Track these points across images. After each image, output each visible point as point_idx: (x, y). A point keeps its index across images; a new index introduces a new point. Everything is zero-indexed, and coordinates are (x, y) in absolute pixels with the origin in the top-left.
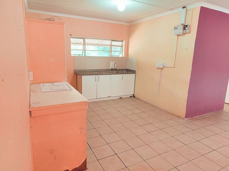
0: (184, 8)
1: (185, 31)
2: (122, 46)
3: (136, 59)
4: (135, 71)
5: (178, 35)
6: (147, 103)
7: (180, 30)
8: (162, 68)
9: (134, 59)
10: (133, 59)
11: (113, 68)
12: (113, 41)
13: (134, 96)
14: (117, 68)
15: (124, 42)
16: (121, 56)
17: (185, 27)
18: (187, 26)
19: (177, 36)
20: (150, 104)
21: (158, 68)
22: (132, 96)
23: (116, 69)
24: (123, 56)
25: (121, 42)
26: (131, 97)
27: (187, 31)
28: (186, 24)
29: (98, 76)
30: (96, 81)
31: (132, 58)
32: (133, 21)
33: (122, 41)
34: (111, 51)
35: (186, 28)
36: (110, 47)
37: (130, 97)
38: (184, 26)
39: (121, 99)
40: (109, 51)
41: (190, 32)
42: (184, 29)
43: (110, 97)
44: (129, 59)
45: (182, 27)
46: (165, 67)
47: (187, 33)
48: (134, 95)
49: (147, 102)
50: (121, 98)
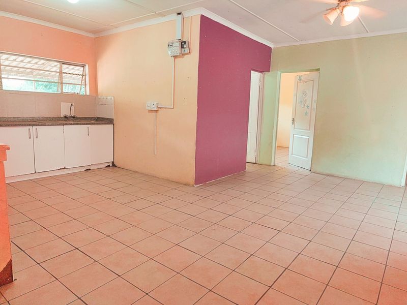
0: (179, 14)
1: (183, 50)
2: (83, 75)
3: (113, 98)
4: (113, 119)
5: (175, 57)
6: (137, 172)
7: (177, 50)
8: (156, 109)
9: (109, 98)
10: (106, 99)
11: (68, 115)
12: (64, 63)
13: (114, 165)
14: (76, 116)
15: (87, 67)
16: (82, 92)
17: (183, 44)
18: (185, 42)
19: (173, 58)
20: (142, 173)
21: (151, 111)
22: (111, 164)
23: (74, 117)
24: (88, 93)
25: (82, 68)
26: (109, 166)
27: (187, 51)
28: (184, 40)
29: (35, 127)
30: (32, 137)
31: (105, 97)
32: (101, 31)
33: (84, 66)
34: (62, 83)
35: (185, 46)
36: (60, 75)
37: (106, 167)
38: (182, 42)
39: (89, 171)
40: (58, 83)
41: (190, 53)
42: (182, 47)
43: (65, 168)
44: (99, 99)
45: (179, 44)
46: (160, 108)
47: (187, 54)
48: (113, 162)
49: (137, 170)
50: (90, 169)
